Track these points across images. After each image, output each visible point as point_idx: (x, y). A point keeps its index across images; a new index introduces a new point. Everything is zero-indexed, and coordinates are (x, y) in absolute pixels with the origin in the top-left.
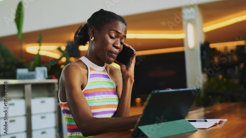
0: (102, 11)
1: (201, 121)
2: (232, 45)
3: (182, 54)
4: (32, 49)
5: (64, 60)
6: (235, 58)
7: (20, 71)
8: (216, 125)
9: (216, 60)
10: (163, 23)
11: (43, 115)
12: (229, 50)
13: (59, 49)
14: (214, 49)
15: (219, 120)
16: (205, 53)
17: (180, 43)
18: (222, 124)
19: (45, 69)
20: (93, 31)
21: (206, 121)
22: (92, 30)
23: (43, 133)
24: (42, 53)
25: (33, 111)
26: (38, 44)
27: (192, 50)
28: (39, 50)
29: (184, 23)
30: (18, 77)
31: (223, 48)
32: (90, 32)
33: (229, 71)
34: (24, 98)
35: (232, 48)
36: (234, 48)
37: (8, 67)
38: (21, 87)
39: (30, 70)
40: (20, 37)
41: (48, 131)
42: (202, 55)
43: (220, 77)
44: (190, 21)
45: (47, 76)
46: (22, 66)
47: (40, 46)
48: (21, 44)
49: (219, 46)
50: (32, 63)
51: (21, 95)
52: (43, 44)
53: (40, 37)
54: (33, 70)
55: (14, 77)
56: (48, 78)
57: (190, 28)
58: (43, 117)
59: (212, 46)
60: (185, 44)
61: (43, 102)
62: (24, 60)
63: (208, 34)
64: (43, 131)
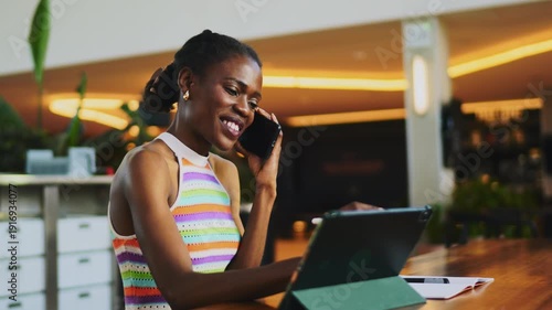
0: (207, 33)
1: (434, 281)
2: (512, 108)
3: (400, 125)
4: (63, 105)
5: (135, 131)
6: (519, 136)
7: (36, 156)
8: (468, 290)
9: (476, 140)
10: (360, 55)
11: (84, 256)
12: (505, 119)
13: (125, 107)
14: (472, 116)
15: (476, 280)
16: (450, 123)
17: (397, 100)
18: (483, 290)
19: (91, 152)
20: (188, 78)
21: (446, 281)
22: (185, 75)
23: (84, 295)
24: (87, 115)
25: (62, 246)
26: (77, 95)
27: (423, 116)
28: (79, 108)
29: (407, 56)
30: (29, 169)
31: (492, 115)
32: (181, 81)
33: (504, 167)
34: (41, 216)
35: (513, 114)
36: (517, 114)
37: (8, 145)
38: (35, 191)
39: (56, 154)
40: (39, 77)
41: (93, 292)
42: (444, 128)
43: (485, 178)
44: (420, 52)
45: (94, 169)
46: (38, 144)
47: (82, 98)
48: (40, 94)
49: (483, 110)
50: (63, 137)
51: (36, 209)
52: (87, 95)
53: (81, 79)
54: (64, 153)
55: (20, 168)
56: (98, 173)
57: (419, 67)
58: (84, 261)
59: (468, 108)
60: (408, 102)
61: (84, 226)
62: (43, 132)
63: (458, 82)
64: (83, 291)
